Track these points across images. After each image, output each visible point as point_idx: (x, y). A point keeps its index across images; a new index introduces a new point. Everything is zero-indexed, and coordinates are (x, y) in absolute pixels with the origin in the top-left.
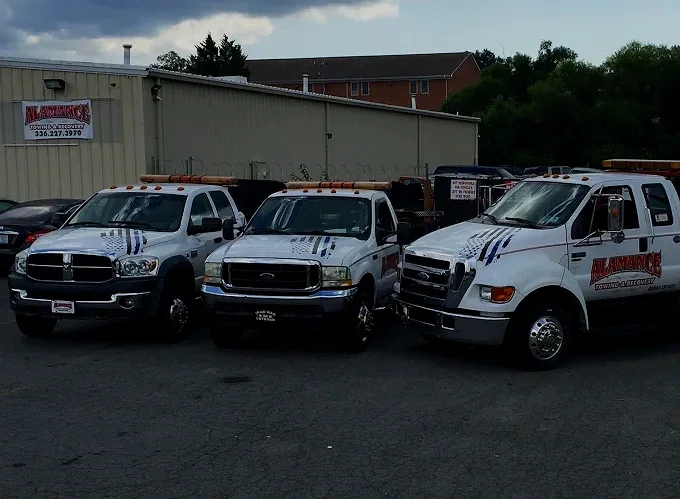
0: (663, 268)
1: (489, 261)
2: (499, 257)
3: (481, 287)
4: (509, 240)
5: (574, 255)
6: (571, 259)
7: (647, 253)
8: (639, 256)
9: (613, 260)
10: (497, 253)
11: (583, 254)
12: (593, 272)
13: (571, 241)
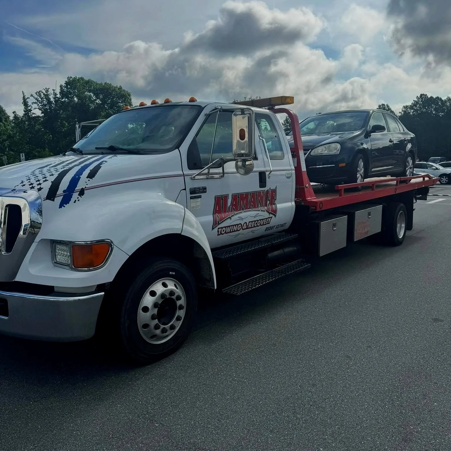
0: (279, 206)
1: (66, 200)
2: (82, 193)
3: (54, 243)
4: (98, 168)
5: (193, 191)
6: (189, 196)
7: (265, 189)
8: (259, 192)
9: (235, 197)
10: (79, 187)
11: (204, 190)
12: (215, 212)
13: (187, 172)
